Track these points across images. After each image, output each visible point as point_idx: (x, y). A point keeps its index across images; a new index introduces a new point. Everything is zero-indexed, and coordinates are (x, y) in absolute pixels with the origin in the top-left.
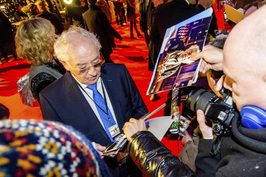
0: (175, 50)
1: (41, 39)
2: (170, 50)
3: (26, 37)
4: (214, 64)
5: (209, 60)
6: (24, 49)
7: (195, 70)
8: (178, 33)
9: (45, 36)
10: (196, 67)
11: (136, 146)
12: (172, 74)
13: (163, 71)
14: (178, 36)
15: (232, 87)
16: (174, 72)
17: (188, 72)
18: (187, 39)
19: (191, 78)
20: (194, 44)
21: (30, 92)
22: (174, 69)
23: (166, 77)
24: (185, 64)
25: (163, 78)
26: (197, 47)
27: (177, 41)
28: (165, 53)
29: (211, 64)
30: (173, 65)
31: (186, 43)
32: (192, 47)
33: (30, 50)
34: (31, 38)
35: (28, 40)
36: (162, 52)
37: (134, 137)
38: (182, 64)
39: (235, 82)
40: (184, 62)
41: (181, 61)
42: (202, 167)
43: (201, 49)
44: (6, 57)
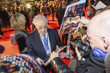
0: (70, 17)
1: (20, 21)
2: (68, 16)
3: (15, 20)
4: (85, 24)
5: (83, 23)
6: (14, 25)
7: (77, 26)
8: (71, 9)
9: (22, 20)
10: (78, 25)
11: (54, 63)
12: (69, 27)
13: (65, 25)
14: (71, 10)
15: (90, 40)
16: (69, 26)
17: (75, 27)
18: (75, 12)
19: (76, 30)
20: (78, 15)
21: (15, 40)
22: (69, 25)
23: (66, 28)
24: (74, 23)
25: (65, 28)
26: (79, 17)
27: (71, 12)
28: (66, 17)
29: (84, 24)
30: (69, 23)
31: (74, 14)
32: (77, 17)
33: (16, 25)
34: (16, 21)
35: (15, 22)
36: (65, 16)
37: (54, 59)
38: (73, 23)
39: (91, 38)
40: (73, 22)
41: (72, 22)
42: (78, 71)
43: (80, 18)
44: (6, 27)
